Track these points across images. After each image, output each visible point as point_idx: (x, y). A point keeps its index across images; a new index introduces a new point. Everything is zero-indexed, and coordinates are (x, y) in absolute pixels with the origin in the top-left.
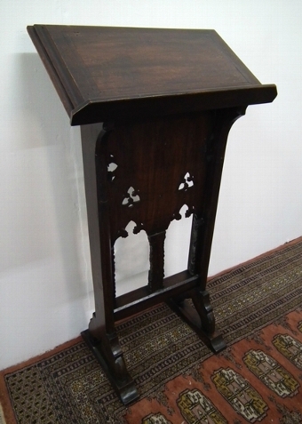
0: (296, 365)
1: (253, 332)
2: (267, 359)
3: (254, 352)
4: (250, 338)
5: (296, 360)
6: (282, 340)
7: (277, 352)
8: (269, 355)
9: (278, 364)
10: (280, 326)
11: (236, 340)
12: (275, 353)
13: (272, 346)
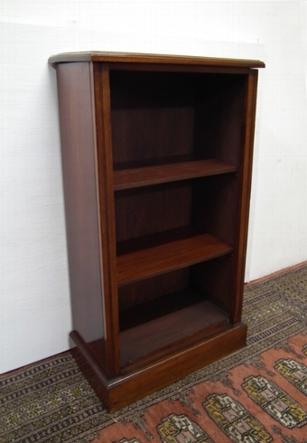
0: (228, 436)
1: (180, 390)
2: (190, 428)
3: (175, 418)
4: (174, 398)
5: (231, 428)
6: (218, 401)
7: (207, 418)
8: (195, 422)
9: (205, 433)
10: (219, 382)
11: (154, 402)
12: (203, 419)
13: (202, 410)
